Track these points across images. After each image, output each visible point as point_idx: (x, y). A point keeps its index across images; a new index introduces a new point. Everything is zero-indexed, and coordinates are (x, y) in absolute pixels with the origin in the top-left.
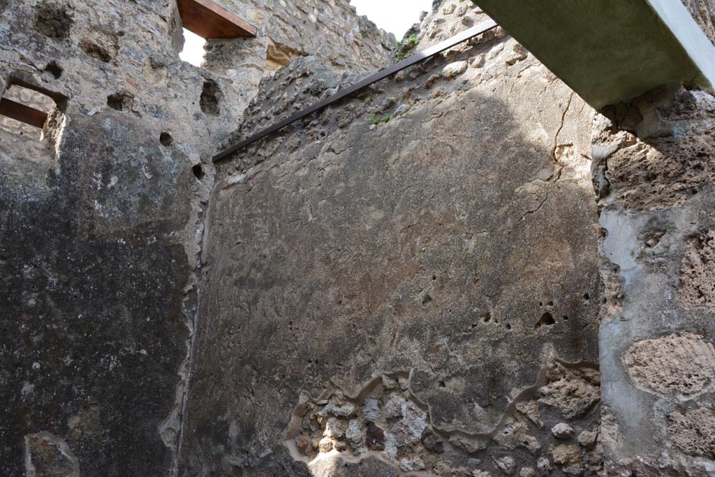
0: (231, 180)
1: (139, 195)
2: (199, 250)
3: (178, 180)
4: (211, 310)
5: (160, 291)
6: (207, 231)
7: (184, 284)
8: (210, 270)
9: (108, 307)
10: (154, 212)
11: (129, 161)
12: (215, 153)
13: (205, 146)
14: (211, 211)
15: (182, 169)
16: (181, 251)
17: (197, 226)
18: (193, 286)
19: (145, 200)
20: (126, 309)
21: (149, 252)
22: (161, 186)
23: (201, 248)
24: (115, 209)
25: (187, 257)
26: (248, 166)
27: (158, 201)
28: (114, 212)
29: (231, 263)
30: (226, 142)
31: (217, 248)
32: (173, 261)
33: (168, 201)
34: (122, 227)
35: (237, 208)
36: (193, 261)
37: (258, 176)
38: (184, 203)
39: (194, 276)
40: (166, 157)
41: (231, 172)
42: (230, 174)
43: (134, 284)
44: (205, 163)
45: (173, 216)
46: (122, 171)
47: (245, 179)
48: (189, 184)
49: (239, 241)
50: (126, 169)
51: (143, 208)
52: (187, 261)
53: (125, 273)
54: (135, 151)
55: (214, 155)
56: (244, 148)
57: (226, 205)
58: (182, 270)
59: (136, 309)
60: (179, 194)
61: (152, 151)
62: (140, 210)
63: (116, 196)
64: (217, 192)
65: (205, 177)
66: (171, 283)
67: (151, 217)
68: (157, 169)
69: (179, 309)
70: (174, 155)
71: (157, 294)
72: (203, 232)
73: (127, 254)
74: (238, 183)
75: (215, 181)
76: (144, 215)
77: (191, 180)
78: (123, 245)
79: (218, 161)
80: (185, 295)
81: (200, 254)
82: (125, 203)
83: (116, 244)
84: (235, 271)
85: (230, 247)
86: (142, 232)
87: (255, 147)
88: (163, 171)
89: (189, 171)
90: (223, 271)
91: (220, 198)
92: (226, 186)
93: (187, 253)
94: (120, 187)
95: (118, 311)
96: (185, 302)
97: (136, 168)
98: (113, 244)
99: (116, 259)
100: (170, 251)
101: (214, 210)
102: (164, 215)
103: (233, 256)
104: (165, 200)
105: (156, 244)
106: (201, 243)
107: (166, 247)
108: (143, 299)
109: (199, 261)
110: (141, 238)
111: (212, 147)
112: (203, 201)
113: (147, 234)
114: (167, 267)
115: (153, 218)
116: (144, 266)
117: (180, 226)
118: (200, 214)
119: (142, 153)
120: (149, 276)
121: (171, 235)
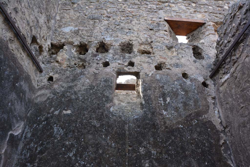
0: (223, 80)
1: (182, 102)
2: (220, 121)
3: (197, 91)
4: (240, 151)
5: (207, 147)
6: (220, 111)
7: (219, 140)
8: (231, 129)
9: (184, 161)
10: (191, 109)
11: (172, 89)
12: (209, 74)
13: (204, 73)
14: (219, 100)
15: (197, 86)
16: (211, 124)
17: (215, 109)
18: (224, 140)
19: (185, 104)
20: (193, 160)
21: (195, 128)
22: (190, 96)
23: (221, 119)
24: (173, 112)
25: (215, 126)
26: (229, 69)
27: (191, 103)
28: (173, 113)
29: (242, 120)
30: (213, 66)
31: (230, 116)
32: (209, 130)
33: (196, 101)
34: (179, 119)
35: (233, 91)
36: (219, 127)
37: (237, 69)
38: (204, 100)
39: (222, 135)
40: (188, 83)
41: (221, 77)
42: (221, 78)
43: (193, 146)
44: (207, 80)
45: (201, 108)
46: (171, 94)
47: (231, 75)
48: (203, 91)
49: (242, 106)
50: (172, 93)
51: (185, 108)
52: (216, 128)
53: (187, 141)
54: (173, 84)
55: (210, 75)
56: (224, 62)
57: (225, 93)
58: (215, 133)
59: (198, 159)
60: (200, 97)
61: (181, 82)
62: (185, 109)
63: (171, 106)
64: (218, 89)
65: (209, 86)
66: (212, 141)
67: (191, 111)
68: (186, 89)
69: (221, 154)
70: (191, 80)
71: (206, 149)
72: (219, 112)
73: (185, 132)
74: (228, 79)
75: (214, 86)
76: (187, 111)
77: (203, 89)
78: (182, 128)
79: (212, 77)
80: (221, 146)
81: (221, 123)
82: (177, 108)
83: (179, 128)
84: (247, 123)
85: (238, 112)
86: (189, 119)
87: (229, 58)
88: (189, 89)
89: (201, 86)
90: (239, 126)
91: (220, 91)
92: (221, 84)
93: (214, 124)
94: (172, 102)
95: (189, 162)
96: (222, 150)
97: (176, 91)
98: (177, 128)
99: (180, 135)
100: (205, 125)
101: (220, 99)
102: (196, 109)
103: (242, 116)
104: (194, 102)
105: (198, 123)
106: (219, 117)
107: (203, 124)
108: (200, 153)
109: (222, 127)
110: (189, 122)
111: (207, 72)
112: (213, 97)
113: (192, 120)
114: (207, 134)
115: (192, 111)
116: (195, 136)
117: (206, 112)
118: (214, 103)
119: (177, 84)
120: (199, 140)
121: (203, 117)
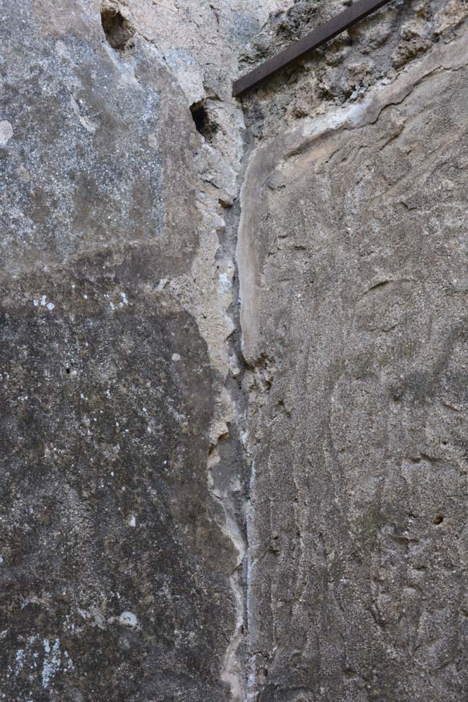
0: (311, 128)
1: (72, 177)
2: (232, 327)
3: (162, 140)
4: (307, 483)
5: (154, 442)
6: (246, 278)
7: (206, 420)
8: (281, 374)
9: (26, 492)
10: (113, 225)
11: (34, 81)
12: (235, 72)
13: (212, 53)
14: (253, 221)
15: (166, 111)
16: (192, 331)
17: (219, 263)
18: (228, 424)
19: (88, 193)
20: (72, 494)
21: (114, 333)
22: (123, 156)
23: (237, 321)
24: (16, 213)
25: (204, 346)
27: (120, 193)
28: (15, 221)
29: (358, 342)
30: (268, 37)
31: (299, 311)
32: (176, 357)
33: (144, 195)
34: (38, 263)
35: (355, 196)
36: (223, 360)
37: (418, 91)
38: (182, 202)
39: (226, 396)
40: (124, 76)
41: (306, 107)
42: (300, 115)
43: (87, 421)
44: (217, 98)
45: (161, 236)
46: (21, 107)
47: (369, 111)
48: (187, 152)
49: (382, 277)
50: (30, 102)
51: (85, 212)
52: (207, 360)
53: (63, 392)
54: (46, 53)
55: (236, 78)
56: (345, 34)
57: (304, 195)
58: (198, 380)
59: (100, 495)
60: (167, 179)
61: (89, 57)
62: (80, 219)
63: (14, 176)
64: (266, 168)
65: (219, 135)
66: (178, 417)
67: (108, 239)
68: (108, 106)
69: (203, 486)
70: (143, 69)
71: (147, 449)
72: (235, 279)
73: (59, 338)
74: (345, 127)
75: (244, 146)
76: (91, 232)
77: (191, 142)
78: (48, 316)
79: (246, 91)
80: (211, 449)
81: (234, 338)
82: (39, 197)
83: (32, 312)
84: (384, 362)
85: (350, 301)
86: (92, 280)
87: (389, 17)
88: (121, 113)
89: (185, 119)
90: (336, 368)
91: (277, 181)
92: (296, 145)
93: (204, 335)
94: (22, 153)
95: (52, 504)
96: (210, 469)
97: (56, 101)
98: (23, 309)
99: (33, 352)
100: (163, 330)
101: (262, 216)
102: (137, 233)
103: (366, 323)
104: (135, 192)
105: (130, 311)
106: (234, 308)
107: (153, 320)
108: (115, 464)
109: (234, 358)
110: (91, 294)
111: (229, 57)
112: (225, 198)
113: (104, 285)
114: (162, 375)
115: (114, 241)
116: (106, 373)
117: (181, 264)
118: (222, 232)
119: (64, 60)
120: (122, 399)
121: (160, 288)
